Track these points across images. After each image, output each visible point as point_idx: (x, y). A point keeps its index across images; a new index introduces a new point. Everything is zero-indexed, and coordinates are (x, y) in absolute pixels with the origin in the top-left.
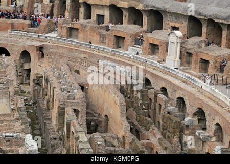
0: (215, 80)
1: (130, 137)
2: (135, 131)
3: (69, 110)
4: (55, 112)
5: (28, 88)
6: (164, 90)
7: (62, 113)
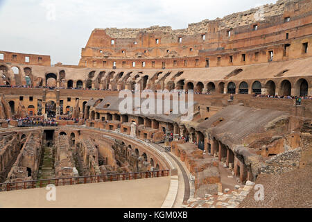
0: (150, 142)
1: (117, 166)
2: (119, 163)
3: (91, 156)
4: (85, 157)
5: (74, 148)
6: (130, 146)
7: (88, 157)
